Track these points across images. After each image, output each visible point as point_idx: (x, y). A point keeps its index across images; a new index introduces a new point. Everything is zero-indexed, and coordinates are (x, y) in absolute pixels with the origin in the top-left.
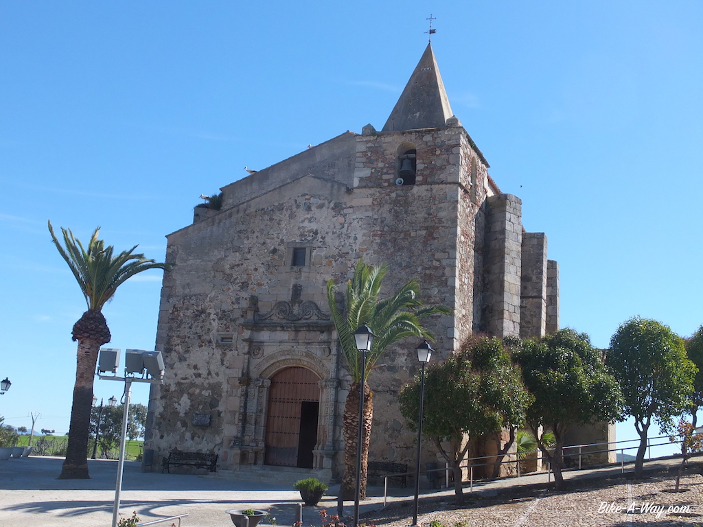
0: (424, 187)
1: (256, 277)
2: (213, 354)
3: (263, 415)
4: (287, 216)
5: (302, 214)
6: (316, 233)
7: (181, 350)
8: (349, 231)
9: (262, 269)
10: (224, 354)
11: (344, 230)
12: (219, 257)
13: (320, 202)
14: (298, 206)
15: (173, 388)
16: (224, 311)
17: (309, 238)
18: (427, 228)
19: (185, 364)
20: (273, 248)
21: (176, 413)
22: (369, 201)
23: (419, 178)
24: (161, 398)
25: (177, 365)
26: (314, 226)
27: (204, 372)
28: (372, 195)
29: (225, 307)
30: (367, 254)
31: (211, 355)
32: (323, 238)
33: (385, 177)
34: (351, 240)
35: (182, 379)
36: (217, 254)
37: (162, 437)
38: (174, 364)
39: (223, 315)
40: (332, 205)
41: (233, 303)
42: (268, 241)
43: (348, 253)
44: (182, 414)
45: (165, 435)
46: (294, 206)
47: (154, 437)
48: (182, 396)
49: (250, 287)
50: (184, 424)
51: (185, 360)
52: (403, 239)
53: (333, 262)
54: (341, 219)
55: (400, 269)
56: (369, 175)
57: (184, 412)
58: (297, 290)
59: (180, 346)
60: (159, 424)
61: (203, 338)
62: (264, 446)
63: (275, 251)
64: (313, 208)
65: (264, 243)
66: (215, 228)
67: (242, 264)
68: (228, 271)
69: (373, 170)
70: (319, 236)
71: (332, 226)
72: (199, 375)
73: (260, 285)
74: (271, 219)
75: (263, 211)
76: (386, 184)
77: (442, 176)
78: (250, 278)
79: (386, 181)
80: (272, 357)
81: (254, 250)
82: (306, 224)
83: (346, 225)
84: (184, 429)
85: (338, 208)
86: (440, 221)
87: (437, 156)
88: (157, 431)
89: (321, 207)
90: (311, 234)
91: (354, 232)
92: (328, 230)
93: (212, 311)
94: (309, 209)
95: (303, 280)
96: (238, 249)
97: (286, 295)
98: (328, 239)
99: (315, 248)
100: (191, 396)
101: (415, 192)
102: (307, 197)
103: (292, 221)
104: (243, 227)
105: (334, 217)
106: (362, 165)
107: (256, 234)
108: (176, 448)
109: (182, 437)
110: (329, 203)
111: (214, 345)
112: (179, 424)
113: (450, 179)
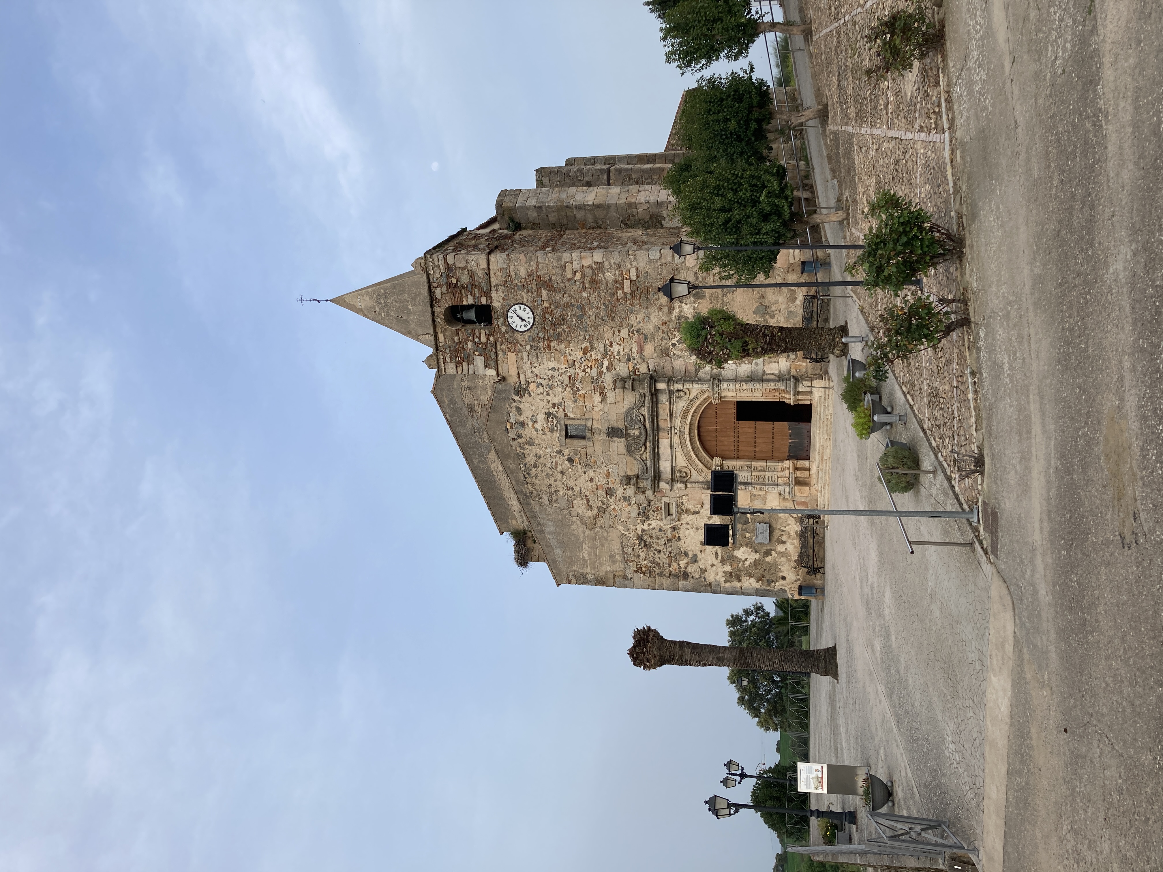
0: (494, 295)
1: (601, 481)
2: (688, 524)
3: (754, 464)
4: (530, 448)
5: (528, 432)
6: (549, 414)
7: (685, 561)
8: (545, 377)
9: (591, 473)
10: (687, 511)
11: (544, 382)
12: (578, 522)
13: (514, 411)
14: (520, 436)
15: (728, 568)
16: (639, 514)
17: (555, 422)
18: (539, 289)
19: (700, 556)
20: (566, 462)
21: (756, 564)
22: (511, 356)
23: (484, 301)
24: (740, 581)
25: (701, 564)
26: (541, 417)
28: (505, 353)
29: (634, 514)
30: (570, 355)
31: (689, 526)
32: (554, 405)
33: (483, 339)
34: (556, 374)
35: (717, 558)
36: (577, 527)
37: (784, 578)
38: (701, 569)
39: (644, 514)
40: (517, 398)
41: (630, 504)
42: (559, 468)
43: (570, 377)
44: (757, 556)
45: (781, 574)
46: (520, 440)
47: (783, 588)
48: (736, 557)
49: (611, 485)
50: (768, 553)
51: (695, 556)
52: (552, 314)
53: (580, 393)
54: (532, 386)
55: (585, 318)
56: (482, 358)
57: (754, 554)
58: (613, 432)
59: (681, 562)
60: (769, 582)
61: (670, 537)
62: (788, 462)
63: (570, 460)
64: (522, 419)
65: (562, 472)
66: (547, 529)
67: (586, 496)
68: (595, 512)
69: (477, 353)
70: (552, 410)
71: (541, 396)
73: (608, 475)
74: (535, 466)
75: (527, 476)
76: (492, 338)
77: (481, 274)
78: (602, 486)
79: (488, 339)
80: (688, 458)
81: (571, 483)
82: (538, 426)
83: (539, 381)
84: (773, 553)
85: (521, 391)
86: (530, 274)
87: (457, 281)
88: (777, 584)
89: (519, 410)
90: (550, 420)
91: (547, 371)
92: (545, 401)
93: (639, 527)
94: (523, 424)
95: (601, 426)
96: (570, 503)
97: (619, 445)
98: (556, 401)
99: (566, 415)
101: (500, 304)
102: (509, 427)
103: (536, 442)
104: (545, 498)
105: (530, 395)
106: (471, 367)
107: (552, 482)
108: (795, 561)
109: (783, 554)
110: (515, 401)
111: (678, 523)
112: (768, 559)
113: (484, 265)
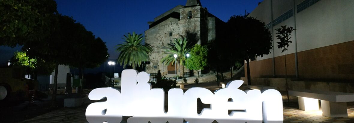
0: (193, 19)
1: (163, 39)
4: (168, 26)
5: (170, 26)
6: (173, 29)
8: (180, 28)
9: (164, 37)
10: (158, 54)
13: (174, 23)
14: (170, 24)
18: (194, 27)
21: (150, 66)
22: (183, 22)
23: (192, 17)
26: (173, 28)
27: (155, 58)
28: (184, 21)
30: (184, 33)
33: (186, 17)
34: (180, 30)
35: (151, 59)
36: (155, 35)
39: (157, 47)
40: (176, 23)
41: (159, 44)
43: (180, 33)
44: (152, 66)
49: (162, 41)
50: (152, 68)
51: (151, 56)
52: (190, 29)
53: (177, 35)
54: (178, 26)
58: (171, 41)
59: (150, 53)
61: (154, 51)
62: (167, 71)
63: (166, 33)
65: (164, 32)
66: (154, 29)
67: (160, 36)
68: (157, 38)
69: (183, 16)
70: (174, 30)
71: (176, 28)
72: (154, 59)
74: (165, 27)
75: (163, 25)
78: (161, 39)
79: (186, 18)
81: (162, 33)
82: (171, 27)
85: (177, 24)
86: (197, 26)
87: (196, 12)
89: (174, 24)
93: (155, 46)
94: (172, 24)
95: (172, 39)
96: (159, 33)
97: (169, 42)
98: (176, 31)
99: (174, 32)
100: (153, 62)
102: (171, 22)
104: (159, 29)
107: (162, 30)
109: (152, 70)
113: (198, 17)
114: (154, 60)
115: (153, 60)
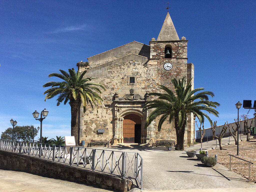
0: (175, 59)
2: (103, 111)
3: (122, 129)
4: (127, 67)
5: (132, 66)
7: (90, 110)
8: (150, 73)
9: (119, 84)
11: (148, 72)
12: (102, 80)
15: (89, 122)
16: (105, 97)
17: (135, 74)
18: (177, 72)
19: (92, 114)
21: (91, 129)
22: (156, 63)
23: (173, 56)
24: (85, 125)
25: (90, 114)
26: (137, 70)
27: (100, 116)
28: (157, 61)
30: (157, 80)
32: (141, 74)
33: (161, 55)
34: (151, 75)
35: (92, 119)
37: (86, 137)
38: (88, 114)
41: (109, 95)
42: (120, 75)
43: (150, 79)
45: (88, 136)
46: (129, 64)
47: (83, 137)
48: (93, 124)
49: (115, 89)
50: (95, 132)
52: (169, 75)
53: (145, 82)
54: (147, 69)
55: (168, 84)
56: (156, 55)
57: (94, 128)
58: (132, 91)
60: (85, 133)
61: (98, 106)
62: (123, 137)
63: (123, 78)
64: (136, 65)
66: (99, 70)
67: (111, 82)
68: (106, 85)
69: (157, 53)
70: (139, 74)
71: (143, 71)
73: (118, 89)
74: (121, 68)
75: (117, 65)
76: (162, 58)
77: (181, 56)
78: (115, 87)
80: (125, 111)
81: (115, 78)
82: (134, 70)
84: (95, 134)
85: (145, 65)
86: (181, 70)
87: (179, 49)
88: (84, 135)
89: (139, 64)
90: (136, 73)
94: (134, 65)
95: (134, 87)
96: (108, 78)
97: (128, 93)
99: (138, 78)
100: (96, 124)
101: (172, 61)
102: (133, 61)
103: (129, 69)
104: (111, 70)
105: (144, 68)
106: (153, 51)
107: (115, 73)
108: (92, 140)
109: (94, 136)
110: (142, 63)
111: (103, 108)
112: (92, 132)
113: (184, 57)
114: (98, 119)
115: (96, 120)
